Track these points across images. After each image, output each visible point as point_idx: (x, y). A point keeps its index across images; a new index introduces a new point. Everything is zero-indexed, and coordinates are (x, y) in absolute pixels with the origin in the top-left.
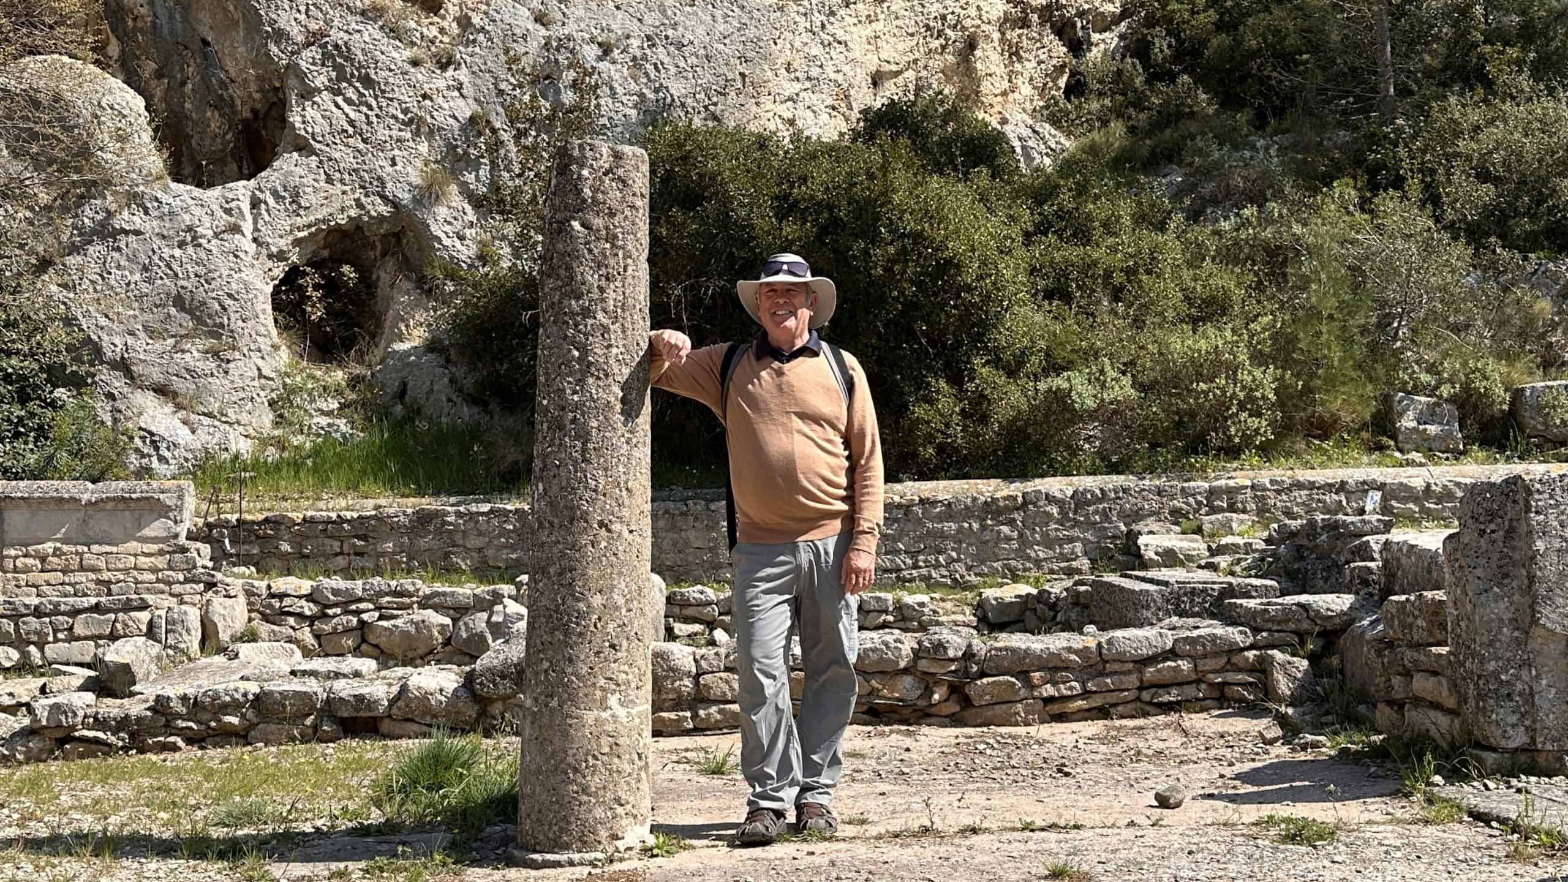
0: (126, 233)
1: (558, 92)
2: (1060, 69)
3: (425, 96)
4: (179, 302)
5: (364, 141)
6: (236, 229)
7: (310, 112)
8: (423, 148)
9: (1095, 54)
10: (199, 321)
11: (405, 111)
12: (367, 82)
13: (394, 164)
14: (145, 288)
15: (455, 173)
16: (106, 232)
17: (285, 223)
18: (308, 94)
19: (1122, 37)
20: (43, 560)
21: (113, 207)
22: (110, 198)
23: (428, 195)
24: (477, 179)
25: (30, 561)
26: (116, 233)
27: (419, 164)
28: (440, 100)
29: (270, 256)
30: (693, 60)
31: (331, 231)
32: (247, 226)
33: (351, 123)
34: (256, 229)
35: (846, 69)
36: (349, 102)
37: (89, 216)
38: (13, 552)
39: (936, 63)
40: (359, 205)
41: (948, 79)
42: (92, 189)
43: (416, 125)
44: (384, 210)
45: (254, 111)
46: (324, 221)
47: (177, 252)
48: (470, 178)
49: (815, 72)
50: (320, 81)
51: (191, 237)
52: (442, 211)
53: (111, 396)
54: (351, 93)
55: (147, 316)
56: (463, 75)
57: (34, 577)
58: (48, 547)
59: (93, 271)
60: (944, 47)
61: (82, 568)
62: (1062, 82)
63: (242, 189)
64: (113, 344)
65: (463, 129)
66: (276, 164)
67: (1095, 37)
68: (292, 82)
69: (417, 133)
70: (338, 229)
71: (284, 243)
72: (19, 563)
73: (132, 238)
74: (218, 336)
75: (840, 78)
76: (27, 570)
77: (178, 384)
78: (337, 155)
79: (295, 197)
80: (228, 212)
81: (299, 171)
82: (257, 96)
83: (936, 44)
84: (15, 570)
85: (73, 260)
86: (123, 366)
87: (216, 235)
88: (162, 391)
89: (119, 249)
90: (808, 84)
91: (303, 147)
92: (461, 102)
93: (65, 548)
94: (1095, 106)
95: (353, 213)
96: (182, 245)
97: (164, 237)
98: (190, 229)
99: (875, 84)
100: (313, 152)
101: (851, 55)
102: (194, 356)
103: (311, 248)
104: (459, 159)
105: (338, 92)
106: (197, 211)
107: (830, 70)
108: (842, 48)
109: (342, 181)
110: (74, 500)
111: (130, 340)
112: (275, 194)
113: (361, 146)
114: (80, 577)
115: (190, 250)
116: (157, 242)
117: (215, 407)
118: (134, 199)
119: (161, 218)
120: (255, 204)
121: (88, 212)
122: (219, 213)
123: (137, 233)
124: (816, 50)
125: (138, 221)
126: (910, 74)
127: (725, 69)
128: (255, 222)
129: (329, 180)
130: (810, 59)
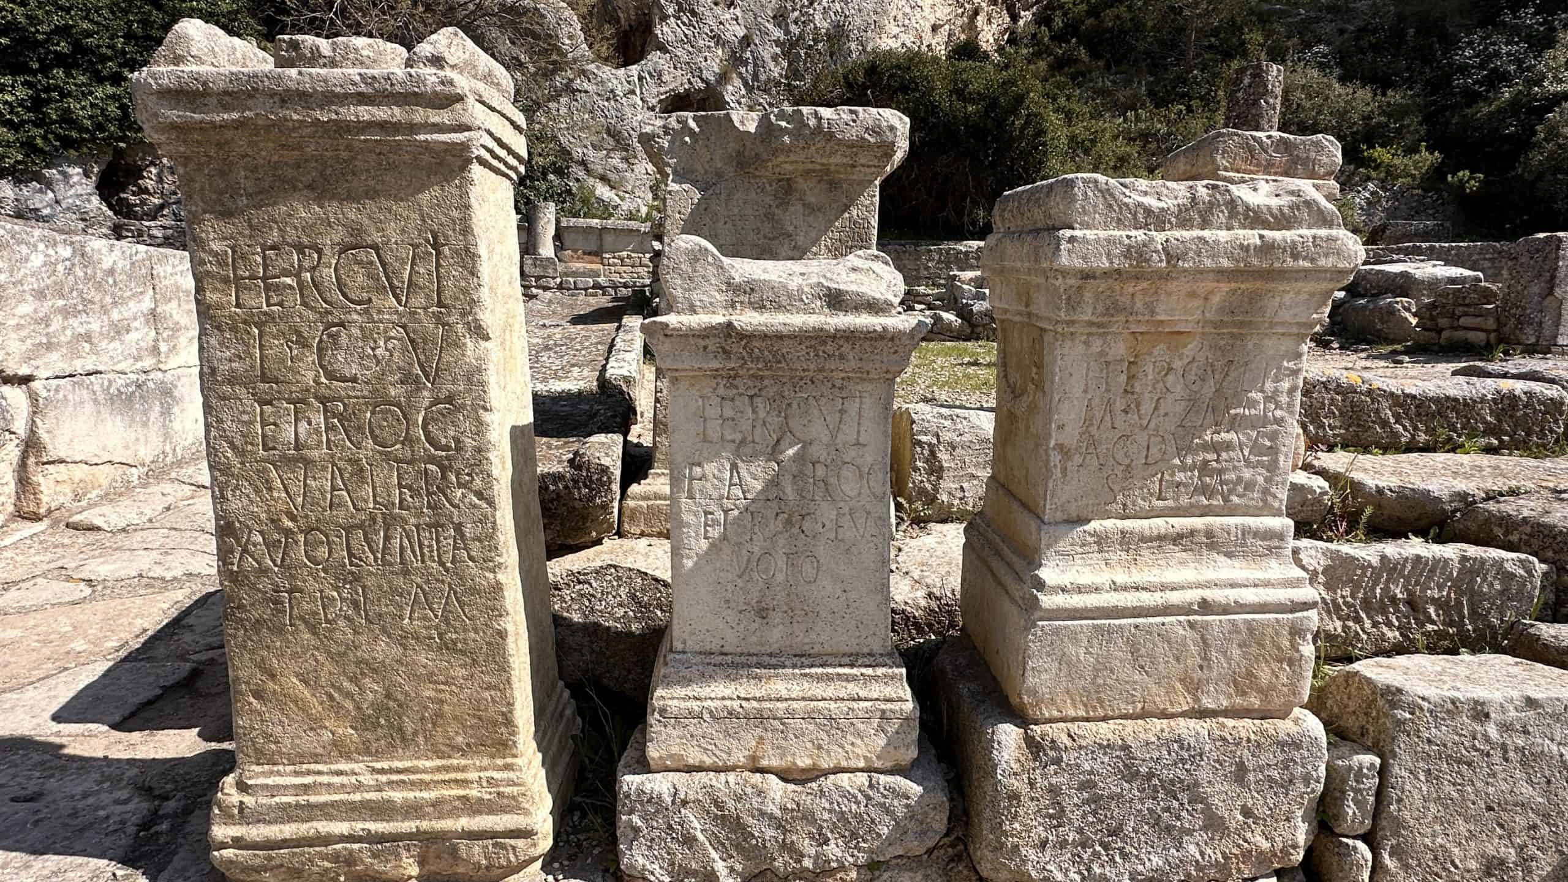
0: (580, 91)
1: (787, 25)
2: (1006, 30)
3: (721, 23)
4: (609, 132)
5: (692, 46)
6: (633, 92)
7: (665, 29)
8: (720, 52)
9: (1021, 23)
10: (618, 141)
11: (712, 31)
12: (694, 13)
13: (706, 60)
14: (591, 122)
15: (735, 67)
16: (570, 90)
17: (655, 91)
18: (664, 18)
19: (1034, 15)
20: (622, 260)
21: (571, 77)
22: (569, 72)
23: (723, 78)
24: (747, 71)
25: (616, 261)
26: (574, 91)
27: (718, 61)
28: (728, 26)
29: (648, 108)
30: (852, 11)
31: (676, 95)
32: (638, 92)
33: (686, 36)
34: (642, 93)
35: (921, 21)
36: (684, 24)
37: (559, 81)
38: (607, 256)
39: (959, 22)
40: (690, 82)
41: (963, 32)
42: (557, 67)
43: (717, 39)
44: (702, 86)
45: (630, 26)
46: (673, 90)
47: (606, 104)
48: (743, 70)
49: (907, 22)
50: (671, 11)
51: (612, 95)
52: (730, 88)
53: (578, 180)
54: (685, 19)
55: (594, 138)
56: (738, 12)
57: (619, 268)
58: (625, 254)
59: (563, 111)
60: (963, 13)
61: (641, 265)
62: (1006, 37)
63: (634, 69)
64: (578, 152)
65: (740, 42)
66: (649, 57)
67: (1022, 13)
68: (656, 10)
69: (717, 44)
70: (678, 95)
71: (654, 101)
72: (611, 261)
73: (583, 95)
74: (627, 151)
75: (918, 26)
76: (615, 265)
77: (613, 176)
78: (679, 54)
79: (660, 75)
80: (629, 82)
81: (662, 61)
82: (633, 18)
83: (960, 11)
84: (609, 265)
85: (553, 105)
86: (583, 163)
87: (625, 95)
88: (603, 179)
89: (577, 100)
90: (903, 29)
91: (663, 48)
92: (738, 27)
93: (633, 255)
94: (1025, 51)
95: (686, 87)
96: (608, 99)
97: (599, 95)
98: (612, 91)
99: (933, 30)
100: (667, 51)
101: (924, 14)
102: (616, 161)
103: (665, 104)
104: (736, 59)
105: (678, 18)
106: (615, 81)
107: (914, 21)
108: (919, 10)
109: (681, 68)
110: (638, 231)
111: (585, 151)
112: (650, 73)
113: (691, 49)
114: (640, 269)
115: (612, 102)
116: (596, 97)
117: (629, 188)
118: (583, 73)
119: (597, 84)
120: (641, 78)
121: (557, 78)
122: (625, 83)
123: (586, 92)
124: (908, 10)
125: (586, 86)
126: (947, 27)
127: (867, 18)
128: (641, 89)
129: (675, 68)
130: (905, 14)
